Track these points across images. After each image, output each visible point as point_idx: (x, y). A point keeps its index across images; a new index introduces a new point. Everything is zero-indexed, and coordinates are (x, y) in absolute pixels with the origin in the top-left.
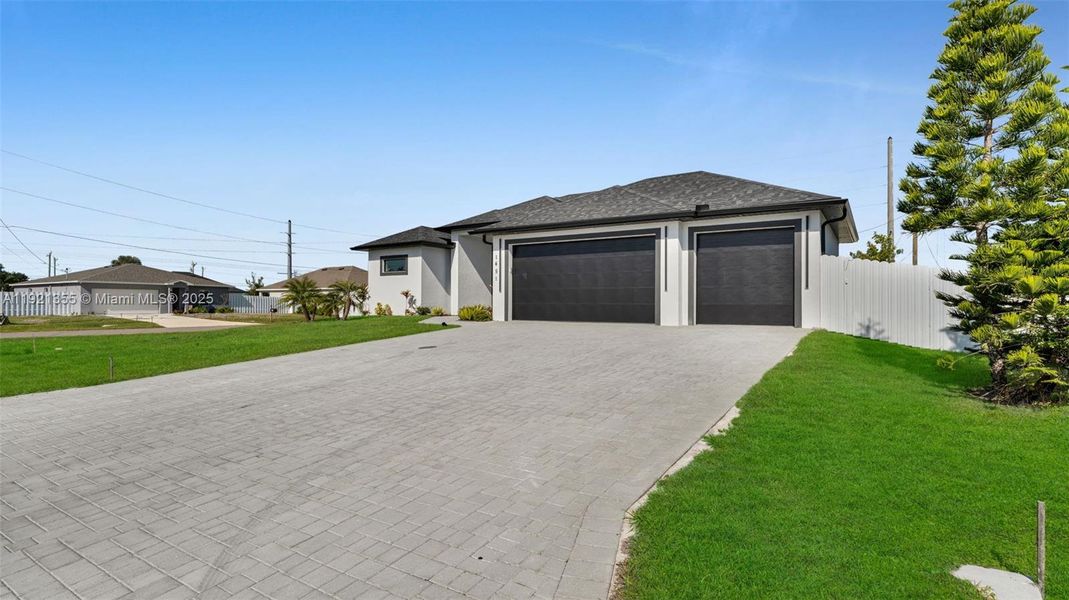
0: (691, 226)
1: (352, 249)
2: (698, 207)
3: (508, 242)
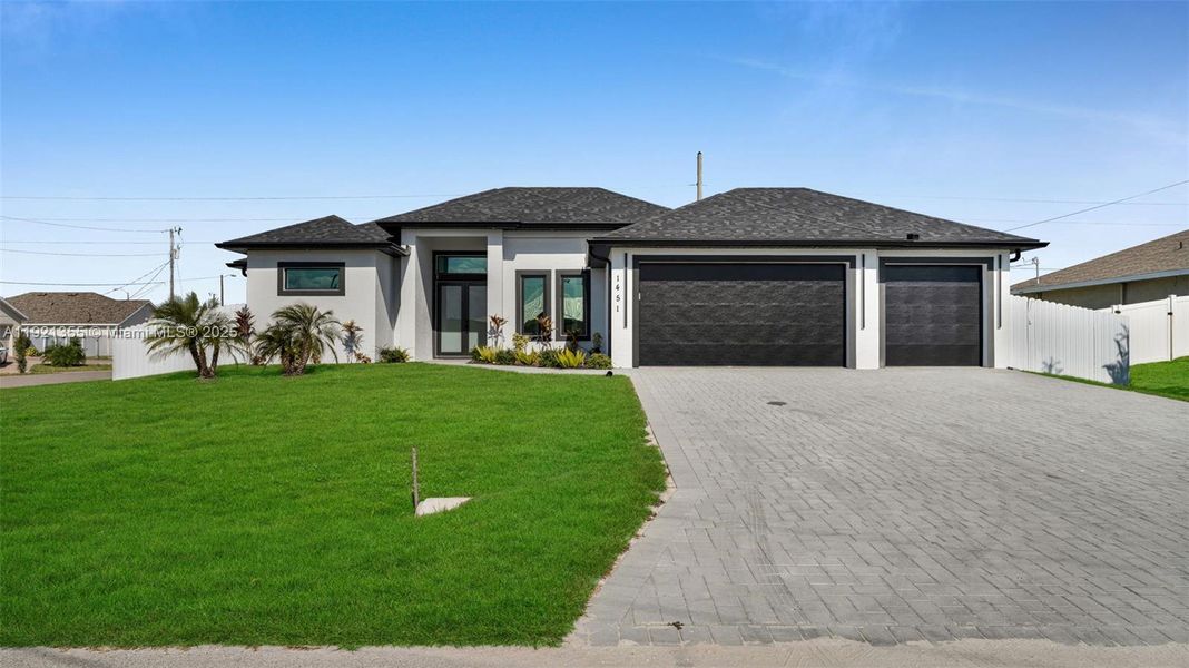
0: (882, 256)
1: (219, 246)
2: (910, 236)
3: (636, 258)
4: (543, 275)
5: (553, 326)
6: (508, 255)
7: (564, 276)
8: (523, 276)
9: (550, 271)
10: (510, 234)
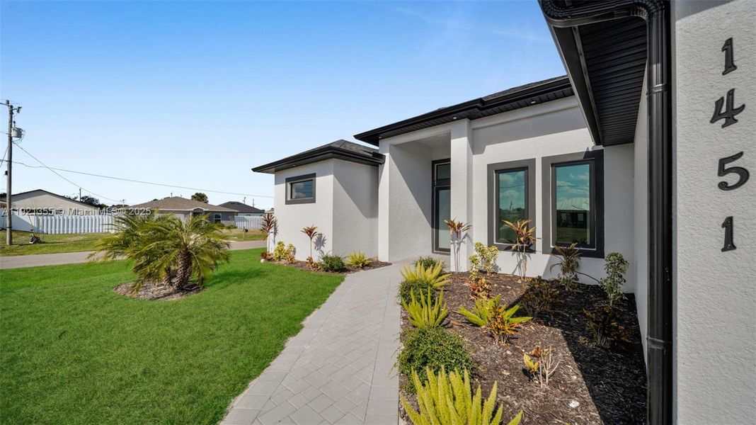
1: (254, 170)
4: (524, 168)
5: (539, 234)
6: (476, 147)
7: (556, 164)
8: (497, 171)
9: (533, 161)
10: (478, 124)
